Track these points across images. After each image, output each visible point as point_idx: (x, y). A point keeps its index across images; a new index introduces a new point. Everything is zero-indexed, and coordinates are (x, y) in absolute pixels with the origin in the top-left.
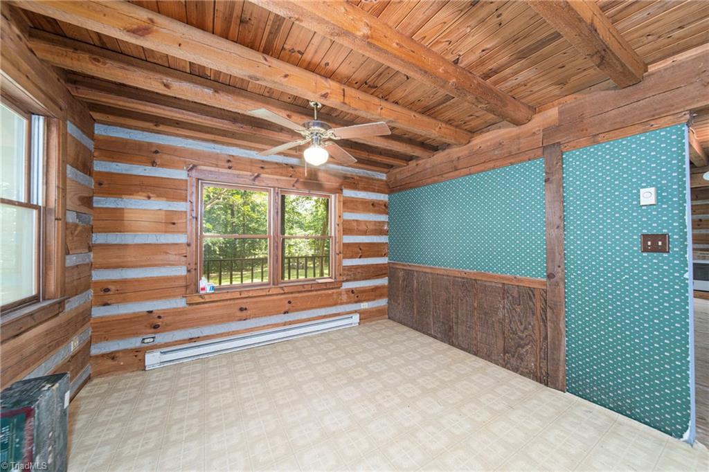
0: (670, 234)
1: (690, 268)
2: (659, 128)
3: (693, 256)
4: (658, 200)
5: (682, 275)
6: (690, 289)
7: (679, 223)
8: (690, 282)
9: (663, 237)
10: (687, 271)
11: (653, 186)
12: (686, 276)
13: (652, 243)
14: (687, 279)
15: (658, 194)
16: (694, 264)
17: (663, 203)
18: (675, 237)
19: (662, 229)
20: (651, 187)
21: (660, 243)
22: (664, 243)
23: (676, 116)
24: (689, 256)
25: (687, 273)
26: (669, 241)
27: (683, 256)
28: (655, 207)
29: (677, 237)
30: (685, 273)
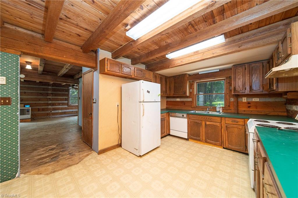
0: (12, 97)
1: (19, 111)
2: (8, 52)
3: (20, 106)
4: (6, 83)
5: (16, 113)
6: (19, 119)
7: (16, 93)
8: (19, 116)
9: (9, 99)
10: (18, 112)
11: (5, 76)
12: (18, 114)
13: (3, 101)
14: (18, 115)
15: (7, 80)
16: (20, 109)
17: (9, 84)
18: (14, 98)
19: (8, 95)
20: (4, 76)
21: (7, 101)
22: (9, 101)
23: (16, 51)
24: (19, 106)
25: (18, 113)
26: (11, 100)
27: (17, 106)
28: (5, 85)
29: (15, 99)
30: (17, 113)
